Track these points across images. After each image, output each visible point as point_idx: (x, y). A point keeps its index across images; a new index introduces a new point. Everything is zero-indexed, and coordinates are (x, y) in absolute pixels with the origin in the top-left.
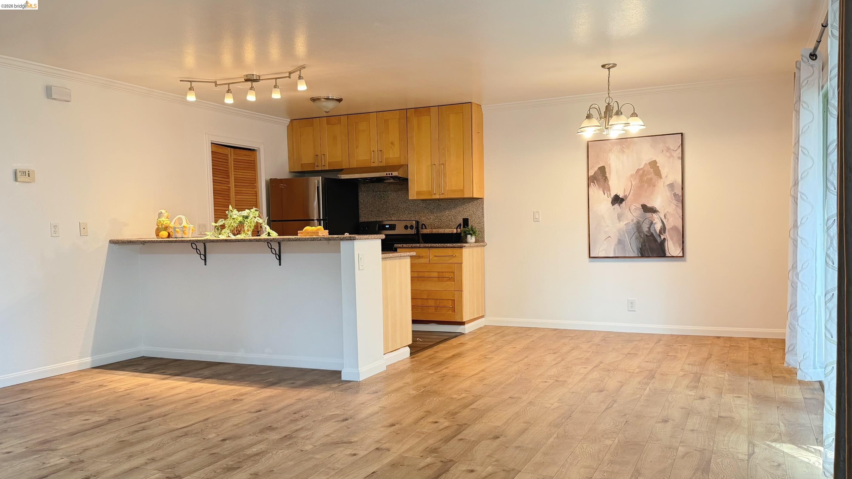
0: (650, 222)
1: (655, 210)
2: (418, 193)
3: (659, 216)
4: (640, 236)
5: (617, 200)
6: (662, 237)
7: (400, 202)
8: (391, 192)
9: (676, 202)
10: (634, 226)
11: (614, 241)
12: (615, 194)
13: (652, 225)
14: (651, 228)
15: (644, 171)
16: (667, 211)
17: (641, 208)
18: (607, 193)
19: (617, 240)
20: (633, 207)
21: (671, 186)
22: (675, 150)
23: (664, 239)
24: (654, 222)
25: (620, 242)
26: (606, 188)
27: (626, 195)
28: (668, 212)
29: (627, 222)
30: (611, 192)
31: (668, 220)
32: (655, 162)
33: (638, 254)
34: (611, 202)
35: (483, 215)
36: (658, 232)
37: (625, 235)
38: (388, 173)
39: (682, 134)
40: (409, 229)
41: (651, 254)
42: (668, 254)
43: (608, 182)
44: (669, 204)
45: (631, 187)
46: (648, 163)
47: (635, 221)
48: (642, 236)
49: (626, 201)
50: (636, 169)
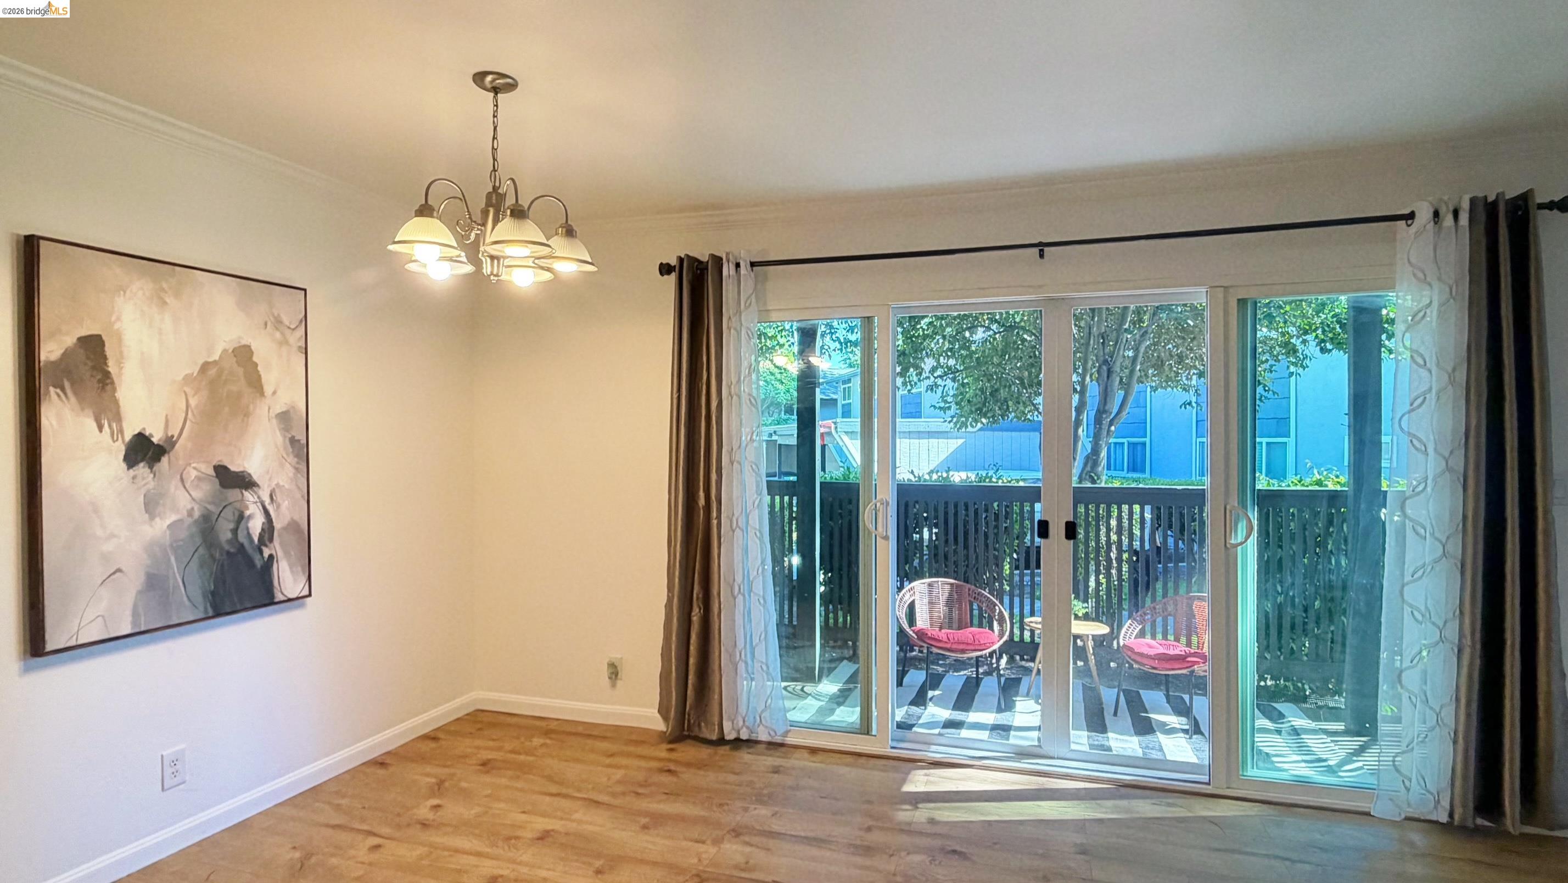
0: (237, 514)
1: (250, 480)
3: (259, 497)
4: (212, 556)
5: (144, 450)
6: (266, 552)
9: (296, 459)
10: (194, 529)
11: (133, 582)
12: (136, 432)
13: (243, 522)
14: (239, 532)
15: (220, 370)
16: (276, 482)
17: (214, 475)
18: (110, 426)
19: (142, 578)
20: (191, 474)
21: (285, 418)
22: (293, 327)
23: (271, 556)
24: (247, 513)
25: (154, 581)
26: (106, 411)
27: (173, 436)
28: (277, 485)
29: (173, 518)
30: (125, 425)
31: (278, 506)
32: (247, 350)
33: (206, 611)
34: (122, 457)
36: (256, 540)
37: (169, 560)
39: (304, 288)
41: (240, 603)
42: (279, 597)
43: (114, 390)
44: (282, 466)
45: (187, 414)
46: (230, 351)
47: (197, 514)
48: (217, 555)
49: (171, 454)
50: (201, 362)
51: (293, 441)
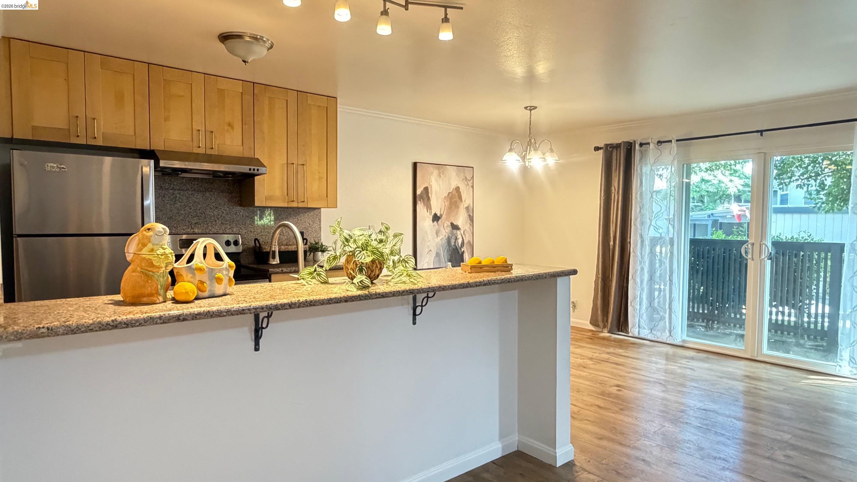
0: (455, 237)
1: (458, 228)
2: (268, 198)
3: (461, 233)
4: (450, 249)
5: (436, 218)
8: (194, 192)
9: (470, 221)
10: (446, 241)
12: (434, 213)
13: (457, 240)
14: (456, 243)
15: (452, 195)
16: (465, 228)
17: (450, 225)
18: (429, 211)
19: (435, 253)
20: (446, 225)
21: (467, 208)
22: (470, 179)
23: (463, 251)
24: (458, 237)
25: (437, 255)
26: (429, 207)
27: (442, 214)
29: (442, 237)
30: (432, 211)
31: (465, 236)
32: (458, 187)
34: (432, 219)
35: (320, 228)
36: (460, 246)
37: (441, 249)
38: (252, 168)
39: (473, 167)
40: (232, 245)
41: (456, 262)
43: (430, 201)
44: (466, 223)
45: (445, 208)
46: (455, 188)
47: (447, 237)
48: (451, 249)
49: (441, 219)
50: (448, 192)
51: (469, 216)
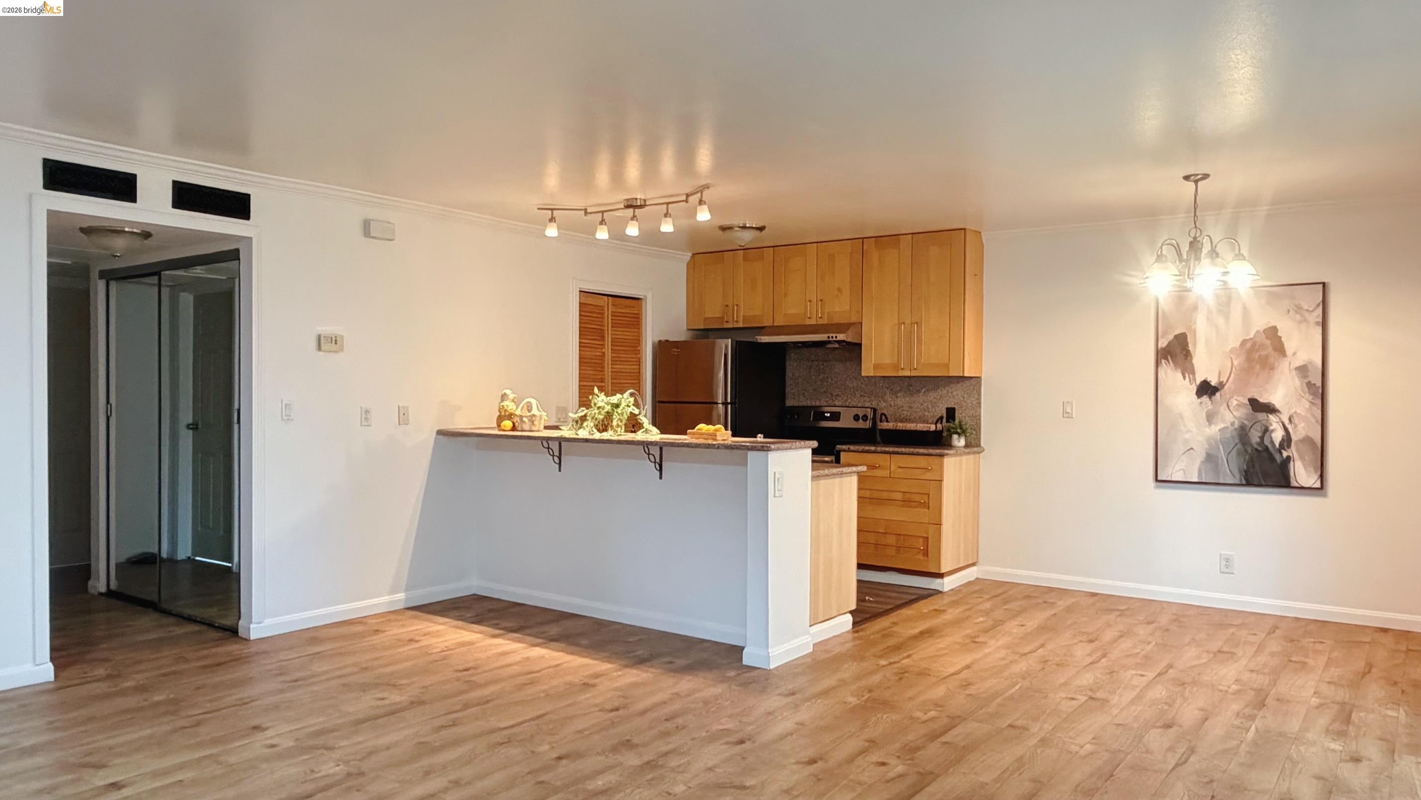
0: (1263, 429)
1: (1273, 409)
2: (877, 367)
3: (1280, 419)
4: (1246, 451)
5: (1206, 389)
6: (1285, 454)
7: (848, 379)
8: (835, 363)
9: (1311, 397)
10: (1235, 434)
11: (1200, 456)
12: (1203, 379)
13: (1267, 434)
14: (1265, 439)
15: (1254, 344)
16: (1294, 411)
17: (1249, 404)
18: (1189, 377)
19: (1204, 455)
20: (1234, 403)
21: (1303, 370)
22: (1311, 309)
23: (1289, 458)
24: (1271, 428)
25: (1210, 458)
26: (1187, 369)
27: (1223, 382)
28: (1295, 412)
29: (1222, 426)
30: (1197, 376)
31: (1296, 426)
32: (1274, 329)
33: (1241, 480)
34: (1195, 392)
35: (979, 403)
36: (1277, 445)
37: (1219, 448)
38: (831, 335)
39: (1324, 284)
40: (861, 420)
41: (1265, 482)
42: (1294, 484)
43: (1191, 360)
44: (1299, 400)
45: (1232, 369)
46: (1262, 331)
47: (1236, 425)
48: (1249, 450)
49: (1222, 391)
50: (1241, 340)
51: (1309, 385)
